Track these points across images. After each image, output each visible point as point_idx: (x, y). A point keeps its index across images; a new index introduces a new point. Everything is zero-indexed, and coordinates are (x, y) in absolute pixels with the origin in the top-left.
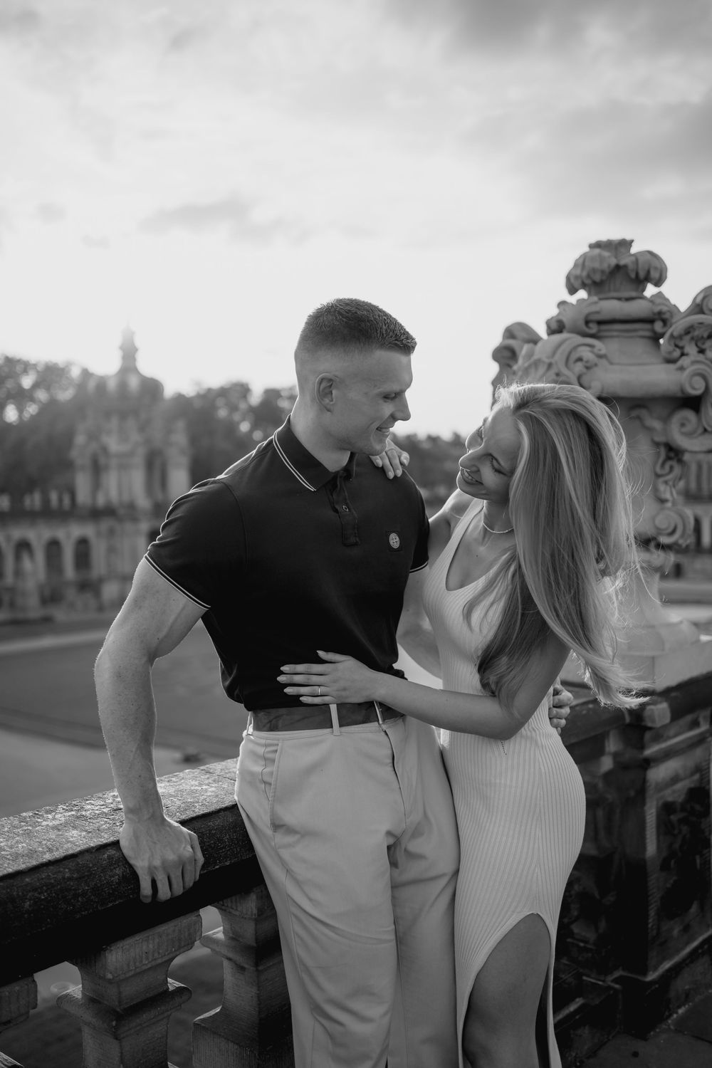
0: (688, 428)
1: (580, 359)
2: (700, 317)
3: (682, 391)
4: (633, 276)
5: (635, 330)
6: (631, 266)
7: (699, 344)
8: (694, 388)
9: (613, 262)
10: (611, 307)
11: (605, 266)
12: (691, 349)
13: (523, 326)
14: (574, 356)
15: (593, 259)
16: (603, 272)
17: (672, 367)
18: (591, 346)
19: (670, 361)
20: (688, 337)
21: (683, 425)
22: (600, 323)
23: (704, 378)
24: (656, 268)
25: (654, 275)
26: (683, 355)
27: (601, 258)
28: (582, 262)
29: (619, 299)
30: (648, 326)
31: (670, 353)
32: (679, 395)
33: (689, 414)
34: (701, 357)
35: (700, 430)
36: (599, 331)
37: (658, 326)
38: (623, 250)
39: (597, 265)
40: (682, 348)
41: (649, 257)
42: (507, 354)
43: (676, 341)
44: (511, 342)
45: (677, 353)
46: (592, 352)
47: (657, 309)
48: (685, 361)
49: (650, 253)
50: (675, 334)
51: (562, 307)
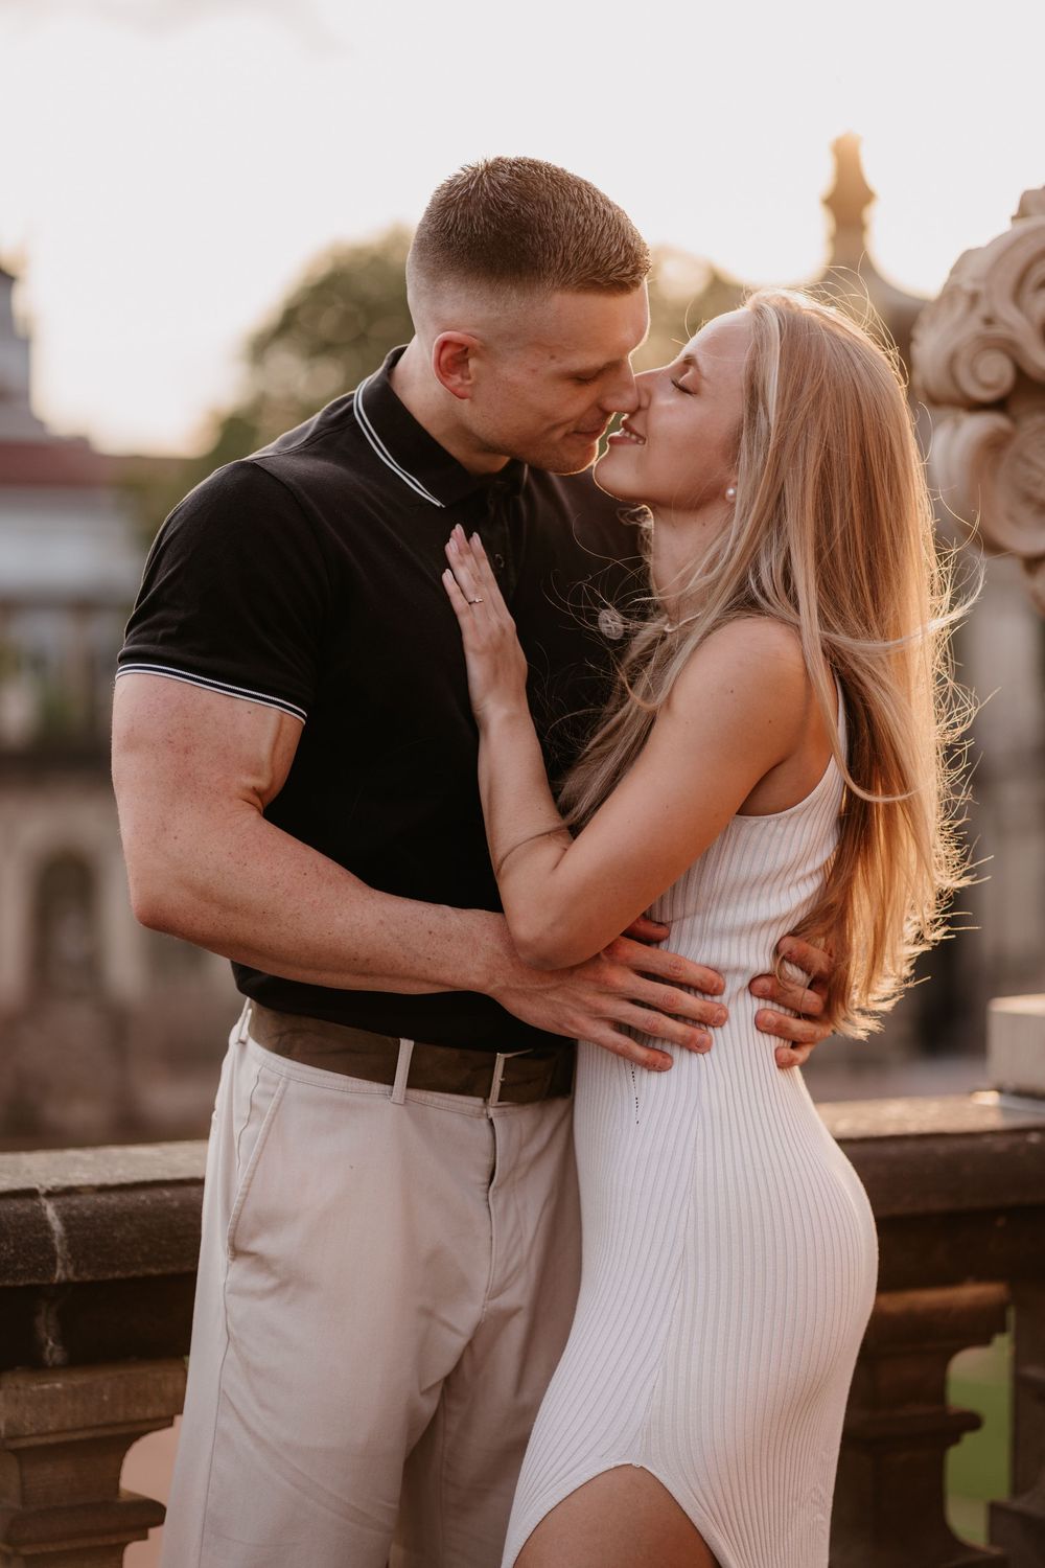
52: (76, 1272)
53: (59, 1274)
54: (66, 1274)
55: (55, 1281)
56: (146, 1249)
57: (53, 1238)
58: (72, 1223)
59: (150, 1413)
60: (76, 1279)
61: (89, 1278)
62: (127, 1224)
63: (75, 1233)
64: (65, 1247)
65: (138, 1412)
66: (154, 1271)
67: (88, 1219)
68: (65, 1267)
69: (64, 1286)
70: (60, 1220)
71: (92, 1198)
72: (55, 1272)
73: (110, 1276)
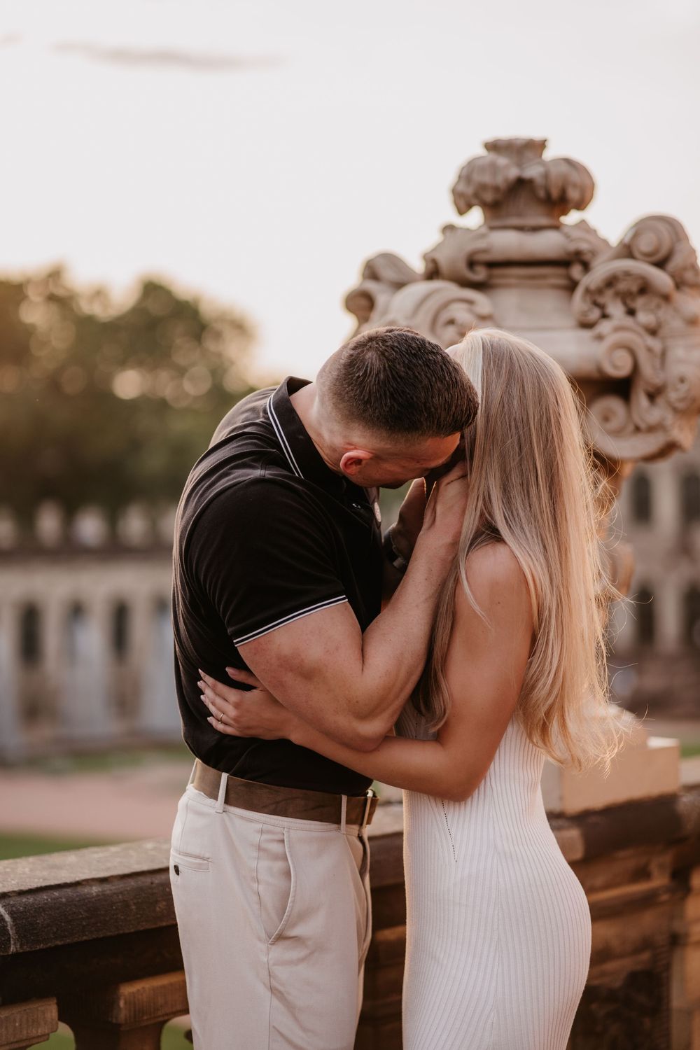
0: (614, 424)
1: (451, 322)
2: (627, 264)
3: (600, 370)
4: (542, 194)
5: (544, 277)
6: (539, 181)
7: (629, 301)
8: (615, 367)
9: (513, 173)
10: (508, 242)
11: (500, 180)
12: (616, 310)
13: (391, 259)
14: (445, 316)
15: (482, 169)
16: (496, 189)
17: (587, 334)
18: (470, 302)
19: (586, 325)
20: (609, 293)
21: (606, 419)
22: (491, 265)
23: (632, 352)
24: (575, 186)
25: (573, 194)
26: (605, 316)
27: (493, 167)
28: (468, 173)
29: (520, 229)
30: (561, 271)
31: (584, 314)
32: (596, 375)
33: (613, 404)
34: (629, 321)
35: (631, 428)
36: (490, 277)
37: (576, 271)
38: (529, 154)
39: (487, 179)
40: (602, 307)
41: (564, 168)
42: (364, 302)
43: (594, 296)
44: (371, 286)
45: (595, 314)
46: (471, 311)
47: (572, 247)
48: (605, 327)
49: (568, 161)
50: (593, 286)
51: (448, 233)
52: (21, 946)
53: (13, 949)
54: (16, 948)
55: (10, 953)
56: (55, 930)
57: (7, 926)
58: (15, 915)
59: (40, 1032)
60: (21, 951)
61: (28, 949)
62: (43, 915)
63: (18, 922)
64: (14, 932)
65: (34, 1032)
66: (59, 943)
67: (22, 912)
68: (15, 944)
69: (16, 955)
70: (8, 914)
71: (18, 899)
72: (10, 947)
73: (38, 948)
